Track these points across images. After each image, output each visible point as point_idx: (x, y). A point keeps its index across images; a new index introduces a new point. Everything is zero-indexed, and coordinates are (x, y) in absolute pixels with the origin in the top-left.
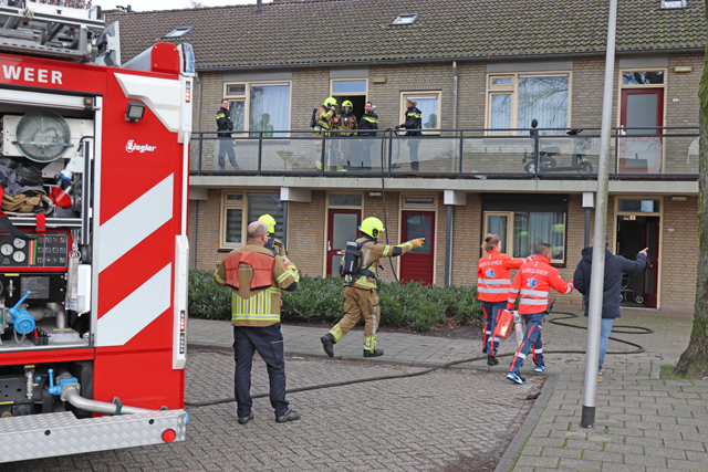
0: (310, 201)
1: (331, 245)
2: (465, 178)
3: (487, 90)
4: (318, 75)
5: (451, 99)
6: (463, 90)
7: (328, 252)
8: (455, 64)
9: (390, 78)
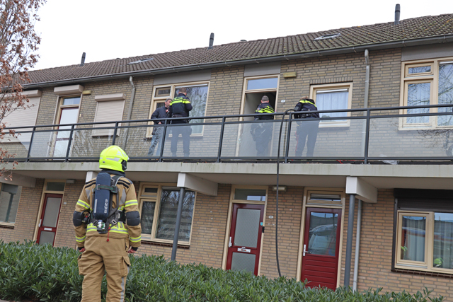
0: (215, 194)
1: (233, 242)
2: (372, 163)
3: (403, 79)
4: (233, 74)
5: (363, 90)
6: (375, 80)
7: (229, 248)
8: (366, 53)
9: (300, 72)
